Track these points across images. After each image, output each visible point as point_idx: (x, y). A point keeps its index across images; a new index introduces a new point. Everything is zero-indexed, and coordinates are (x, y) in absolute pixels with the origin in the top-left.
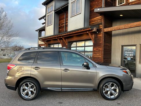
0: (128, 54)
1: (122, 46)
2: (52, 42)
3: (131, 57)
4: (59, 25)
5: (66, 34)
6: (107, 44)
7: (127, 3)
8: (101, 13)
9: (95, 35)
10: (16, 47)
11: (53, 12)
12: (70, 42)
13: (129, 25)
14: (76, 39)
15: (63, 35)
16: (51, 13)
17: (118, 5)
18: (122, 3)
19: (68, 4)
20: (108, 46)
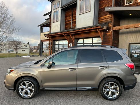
0: (135, 51)
1: (130, 44)
2: (57, 38)
3: (138, 54)
4: (66, 22)
5: (74, 31)
6: (115, 41)
7: (135, 2)
8: (111, 12)
9: (104, 33)
10: (15, 41)
11: (60, 9)
12: (76, 39)
13: (139, 25)
14: (84, 36)
15: (71, 32)
16: (58, 9)
17: (127, 4)
18: (130, 3)
19: (76, 1)
20: (116, 43)
